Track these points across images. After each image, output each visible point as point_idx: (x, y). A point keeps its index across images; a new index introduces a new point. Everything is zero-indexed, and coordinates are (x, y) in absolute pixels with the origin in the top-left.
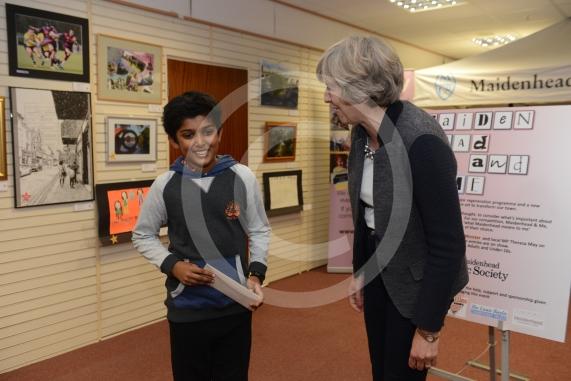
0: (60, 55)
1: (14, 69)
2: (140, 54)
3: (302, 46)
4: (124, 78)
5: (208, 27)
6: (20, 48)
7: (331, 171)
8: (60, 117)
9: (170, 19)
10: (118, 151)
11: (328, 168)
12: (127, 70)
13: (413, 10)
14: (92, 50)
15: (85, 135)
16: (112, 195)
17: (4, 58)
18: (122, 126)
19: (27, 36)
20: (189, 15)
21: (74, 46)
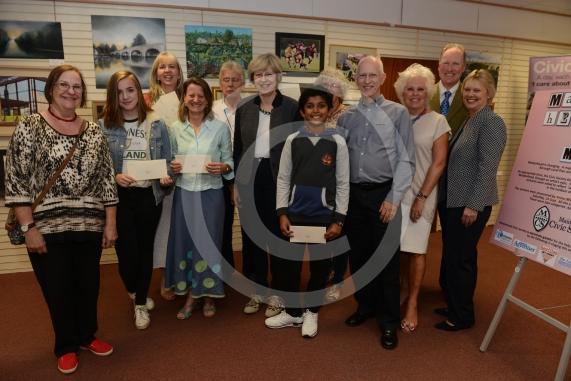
0: (306, 61)
2: (358, 55)
3: (505, 38)
4: (348, 72)
5: (416, 31)
9: (384, 28)
12: (350, 66)
14: (326, 55)
19: (286, 50)
20: (399, 23)
21: (315, 54)
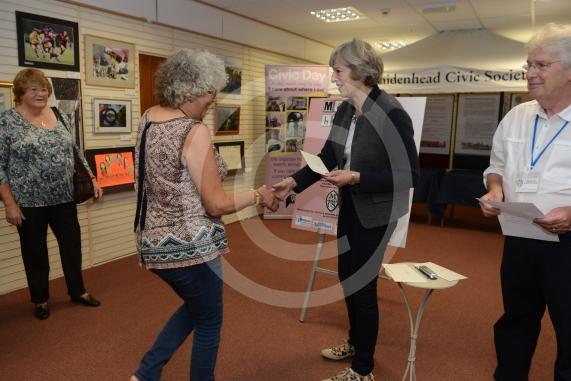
0: (57, 50)
1: (22, 61)
2: (117, 49)
3: (244, 45)
4: (106, 68)
5: (170, 29)
6: (27, 45)
7: (267, 143)
8: (58, 98)
9: (141, 23)
10: (102, 125)
11: (264, 140)
12: (108, 61)
13: (328, 21)
14: (81, 46)
15: (77, 112)
16: (98, 158)
17: (15, 53)
18: (105, 105)
19: (32, 36)
20: (155, 20)
21: (68, 44)
